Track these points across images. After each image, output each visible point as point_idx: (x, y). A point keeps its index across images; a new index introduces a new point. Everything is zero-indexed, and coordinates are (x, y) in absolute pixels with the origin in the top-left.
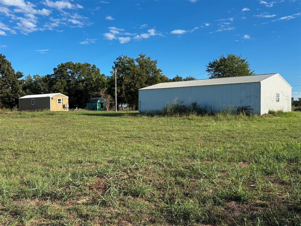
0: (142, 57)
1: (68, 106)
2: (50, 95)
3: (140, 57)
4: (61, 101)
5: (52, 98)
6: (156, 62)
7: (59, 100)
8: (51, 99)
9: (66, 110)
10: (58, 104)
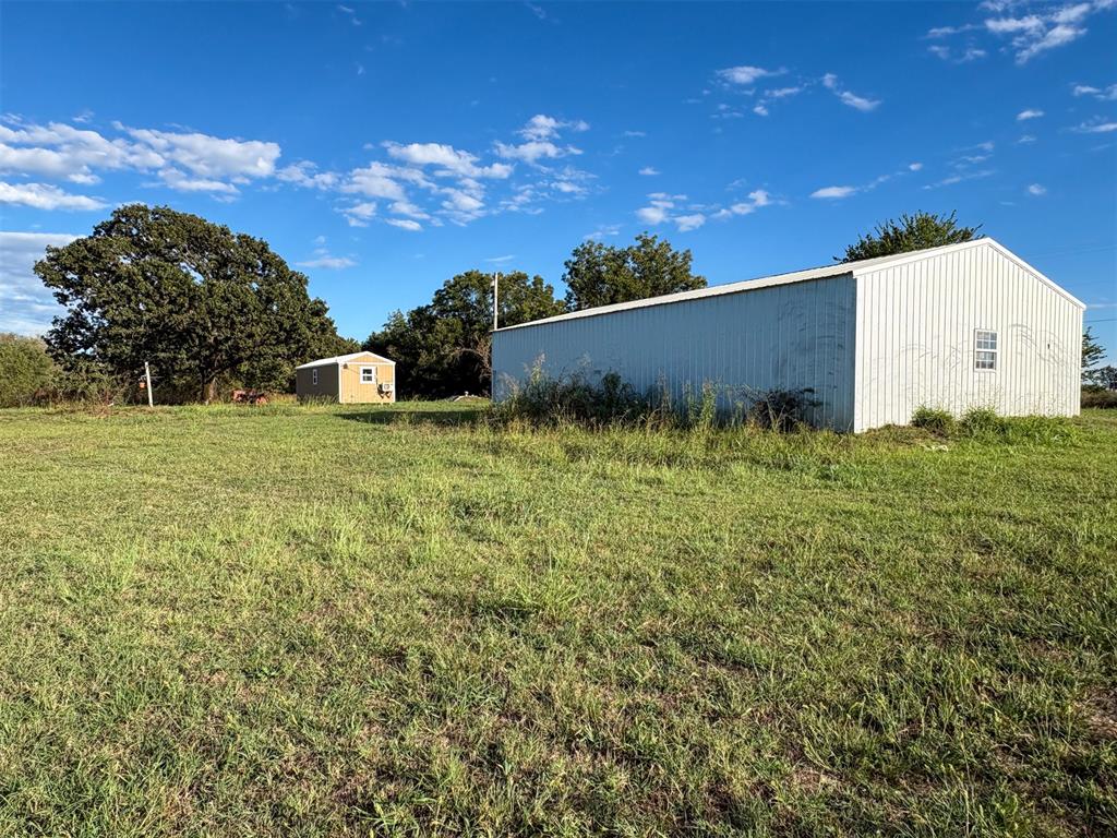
0: (646, 243)
1: (392, 388)
2: (341, 360)
3: (640, 243)
4: (373, 375)
5: (345, 367)
6: (687, 257)
7: (369, 372)
8: (341, 368)
9: (386, 400)
10: (362, 382)
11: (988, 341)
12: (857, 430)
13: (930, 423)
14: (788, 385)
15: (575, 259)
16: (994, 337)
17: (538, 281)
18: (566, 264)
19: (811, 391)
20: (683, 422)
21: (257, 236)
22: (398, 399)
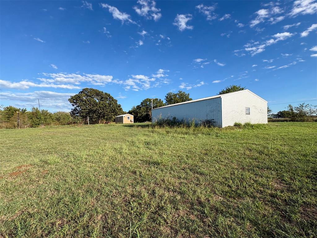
0: (180, 92)
1: (133, 121)
2: (123, 115)
3: (179, 92)
4: (129, 118)
6: (188, 95)
7: (129, 117)
8: (123, 117)
9: (132, 123)
11: (248, 109)
12: (223, 127)
13: (237, 125)
14: (209, 119)
15: (167, 95)
16: (249, 108)
17: (160, 100)
18: (165, 96)
19: (213, 119)
20: (188, 126)
21: (108, 93)
22: (134, 123)
